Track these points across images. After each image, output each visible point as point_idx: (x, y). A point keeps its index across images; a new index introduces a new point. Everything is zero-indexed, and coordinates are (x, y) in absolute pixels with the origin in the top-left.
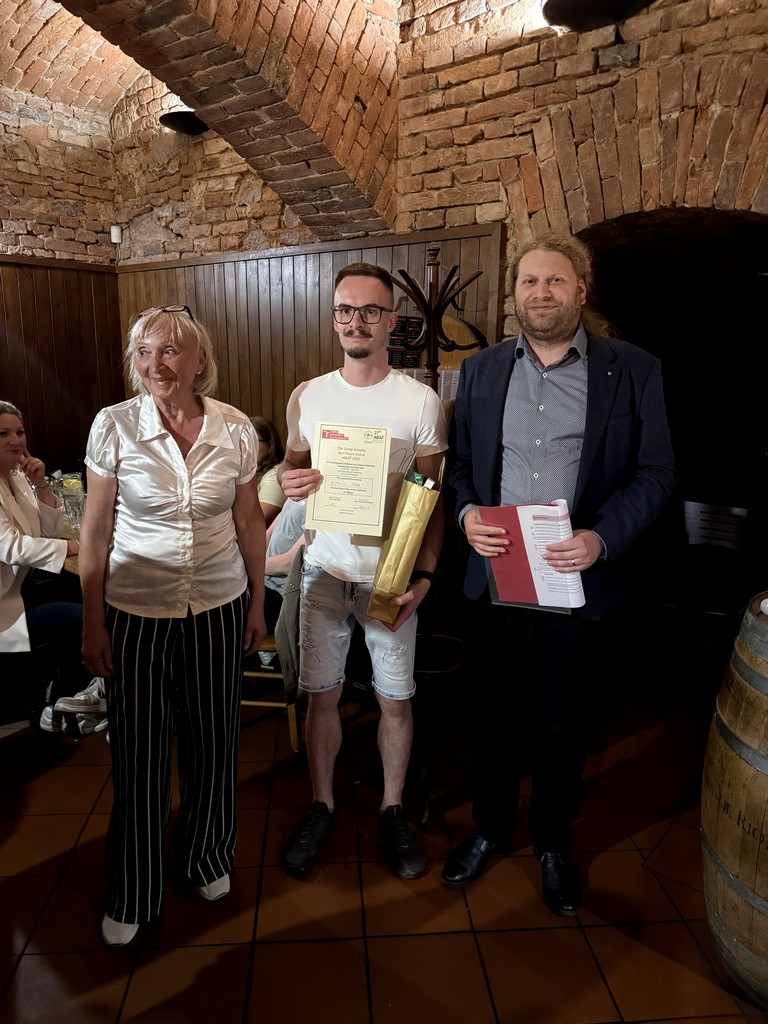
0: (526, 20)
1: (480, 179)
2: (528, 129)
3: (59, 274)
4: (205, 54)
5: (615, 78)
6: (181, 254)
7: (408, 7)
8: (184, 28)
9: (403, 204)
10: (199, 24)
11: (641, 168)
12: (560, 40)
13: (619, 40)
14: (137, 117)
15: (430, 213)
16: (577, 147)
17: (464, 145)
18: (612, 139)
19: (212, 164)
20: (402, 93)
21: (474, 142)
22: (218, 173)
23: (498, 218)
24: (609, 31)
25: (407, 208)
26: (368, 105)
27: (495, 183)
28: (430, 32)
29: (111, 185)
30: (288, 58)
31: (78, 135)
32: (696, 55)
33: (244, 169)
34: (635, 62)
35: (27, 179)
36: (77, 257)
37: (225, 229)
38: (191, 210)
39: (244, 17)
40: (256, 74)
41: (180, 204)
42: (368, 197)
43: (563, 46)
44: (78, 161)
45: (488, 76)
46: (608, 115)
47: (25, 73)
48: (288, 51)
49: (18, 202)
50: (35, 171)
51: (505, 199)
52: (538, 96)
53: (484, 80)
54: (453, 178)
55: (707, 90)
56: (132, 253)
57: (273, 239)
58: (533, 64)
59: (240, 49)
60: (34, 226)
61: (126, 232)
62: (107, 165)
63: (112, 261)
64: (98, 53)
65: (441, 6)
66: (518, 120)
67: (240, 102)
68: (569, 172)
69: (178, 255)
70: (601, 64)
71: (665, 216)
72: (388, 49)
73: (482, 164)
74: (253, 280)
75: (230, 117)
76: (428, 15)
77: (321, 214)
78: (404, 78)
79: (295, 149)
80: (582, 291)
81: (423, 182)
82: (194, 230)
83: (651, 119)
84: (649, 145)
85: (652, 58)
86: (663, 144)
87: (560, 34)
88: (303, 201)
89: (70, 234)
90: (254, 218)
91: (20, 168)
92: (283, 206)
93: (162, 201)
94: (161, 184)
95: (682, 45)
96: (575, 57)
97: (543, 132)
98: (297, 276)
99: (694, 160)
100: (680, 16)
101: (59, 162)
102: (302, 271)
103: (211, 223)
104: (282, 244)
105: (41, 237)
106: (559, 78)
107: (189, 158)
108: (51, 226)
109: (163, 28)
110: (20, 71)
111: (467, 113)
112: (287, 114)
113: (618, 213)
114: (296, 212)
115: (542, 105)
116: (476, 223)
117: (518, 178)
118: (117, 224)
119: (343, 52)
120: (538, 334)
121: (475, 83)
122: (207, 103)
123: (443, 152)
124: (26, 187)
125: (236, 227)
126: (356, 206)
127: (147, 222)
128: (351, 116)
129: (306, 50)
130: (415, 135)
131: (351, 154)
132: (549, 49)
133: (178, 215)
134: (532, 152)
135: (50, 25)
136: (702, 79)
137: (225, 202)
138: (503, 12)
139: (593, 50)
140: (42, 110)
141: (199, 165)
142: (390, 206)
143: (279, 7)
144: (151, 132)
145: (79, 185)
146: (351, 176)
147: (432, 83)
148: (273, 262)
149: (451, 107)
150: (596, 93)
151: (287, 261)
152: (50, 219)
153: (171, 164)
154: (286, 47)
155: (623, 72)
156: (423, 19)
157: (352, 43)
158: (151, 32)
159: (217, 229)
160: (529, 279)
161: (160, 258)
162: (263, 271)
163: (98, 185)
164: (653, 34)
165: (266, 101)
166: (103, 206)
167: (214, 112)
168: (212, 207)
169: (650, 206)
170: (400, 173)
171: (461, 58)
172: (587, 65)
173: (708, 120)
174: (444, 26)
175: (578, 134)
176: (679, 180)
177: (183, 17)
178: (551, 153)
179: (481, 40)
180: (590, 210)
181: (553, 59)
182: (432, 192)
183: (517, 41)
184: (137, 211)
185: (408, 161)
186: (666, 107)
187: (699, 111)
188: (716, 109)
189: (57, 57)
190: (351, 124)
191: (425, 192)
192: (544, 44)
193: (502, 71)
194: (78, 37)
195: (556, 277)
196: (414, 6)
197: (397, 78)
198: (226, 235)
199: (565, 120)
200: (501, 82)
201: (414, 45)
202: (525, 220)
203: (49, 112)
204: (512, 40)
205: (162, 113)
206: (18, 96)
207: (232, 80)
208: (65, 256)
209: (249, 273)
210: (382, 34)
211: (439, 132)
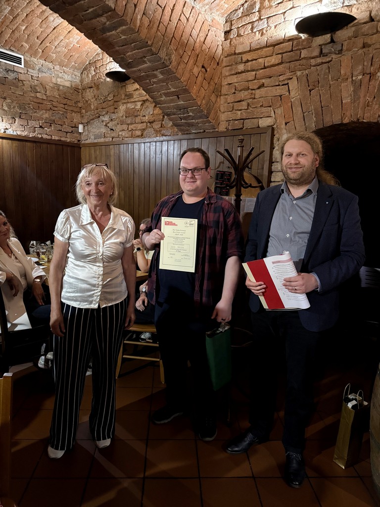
0: (286, 31)
1: (262, 106)
2: (286, 82)
3: (54, 146)
4: (133, 45)
5: (330, 59)
6: (113, 138)
7: (229, 24)
8: (123, 32)
9: (223, 117)
10: (132, 31)
11: (342, 102)
12: (303, 41)
13: (332, 41)
14: (94, 73)
15: (236, 122)
16: (310, 91)
17: (254, 89)
18: (328, 88)
19: (130, 96)
20: (224, 64)
21: (259, 88)
22: (132, 100)
23: (270, 125)
24: (328, 37)
25: (224, 119)
26: (208, 70)
27: (269, 108)
28: (239, 35)
29: (80, 105)
30: (172, 47)
31: (65, 81)
32: (370, 49)
33: (145, 99)
34: (340, 51)
35: (41, 101)
36: (63, 139)
37: (135, 127)
38: (118, 117)
39: (152, 28)
40: (156, 54)
41: (113, 114)
42: (206, 114)
43: (305, 43)
44: (65, 93)
45: (267, 57)
46: (326, 76)
47: (43, 51)
48: (172, 44)
49: (36, 112)
50: (45, 98)
51: (274, 116)
52: (291, 67)
53: (265, 59)
54: (248, 105)
55: (376, 65)
56: (88, 138)
57: (158, 132)
58: (290, 52)
59: (149, 43)
60: (43, 123)
61: (86, 128)
62: (78, 95)
63: (79, 141)
64: (78, 43)
65: (245, 23)
66: (281, 78)
67: (148, 67)
68: (306, 103)
69: (111, 139)
70: (323, 52)
71: (353, 126)
72: (218, 43)
73: (263, 99)
74: (147, 152)
75: (142, 74)
76: (238, 28)
77: (183, 121)
78: (226, 57)
79: (173, 90)
80: (317, 160)
81: (233, 107)
82: (119, 127)
83: (347, 79)
84: (346, 92)
85: (348, 50)
86: (354, 91)
87: (303, 38)
88: (174, 115)
89: (59, 127)
90: (149, 122)
91: (38, 96)
92: (164, 117)
93: (104, 113)
94: (104, 105)
95: (364, 44)
96: (310, 49)
97: (293, 84)
98: (169, 151)
99: (369, 99)
100: (363, 31)
101: (56, 94)
102: (172, 148)
103: (128, 124)
104: (163, 135)
105: (46, 129)
106: (302, 58)
107: (118, 93)
108: (51, 124)
109: (113, 32)
110: (41, 51)
111: (256, 74)
112: (170, 73)
113: (330, 124)
114: (170, 120)
115: (293, 71)
116: (259, 127)
117: (280, 106)
118: (82, 123)
119: (197, 45)
120: (292, 181)
121: (260, 60)
122: (132, 67)
123: (243, 93)
124: (40, 105)
125: (140, 126)
126: (201, 117)
127: (96, 122)
128: (200, 75)
129: (180, 43)
130: (230, 84)
131: (199, 92)
132: (298, 45)
133: (112, 120)
134: (288, 94)
135: (56, 30)
136: (374, 60)
137: (135, 114)
138: (275, 27)
139: (319, 45)
140: (49, 69)
141: (123, 96)
142: (217, 118)
143: (168, 23)
144: (101, 81)
145: (65, 104)
146: (199, 103)
147: (239, 60)
148: (158, 144)
149: (248, 71)
150: (320, 66)
151: (165, 144)
152: (51, 120)
153: (109, 96)
154: (171, 42)
155: (334, 56)
156: (236, 29)
157: (202, 40)
158: (108, 34)
159: (131, 127)
160: (288, 154)
161: (102, 140)
162: (153, 148)
163: (74, 105)
164: (350, 38)
165: (160, 67)
166: (76, 115)
167: (135, 71)
168: (129, 117)
169: (346, 121)
170: (222, 102)
171: (254, 48)
172: (316, 53)
173: (376, 80)
174: (246, 33)
175: (310, 85)
176: (361, 109)
177: (124, 27)
178: (297, 94)
179: (265, 39)
180: (316, 122)
181: (300, 49)
182: (237, 112)
183: (282, 41)
184: (92, 117)
185: (226, 97)
186: (355, 73)
187: (372, 76)
189: (58, 44)
190: (200, 79)
191: (234, 111)
192: (295, 42)
193: (274, 54)
194: (69, 35)
195: (302, 153)
196: (231, 23)
197: (222, 57)
198: (135, 130)
199: (305, 78)
200: (273, 60)
201: (231, 41)
202: (283, 126)
203: (53, 70)
204: (280, 40)
205: (107, 72)
206: (38, 62)
207: (145, 57)
208: (57, 138)
209: (146, 149)
210: (216, 36)
211: (242, 83)
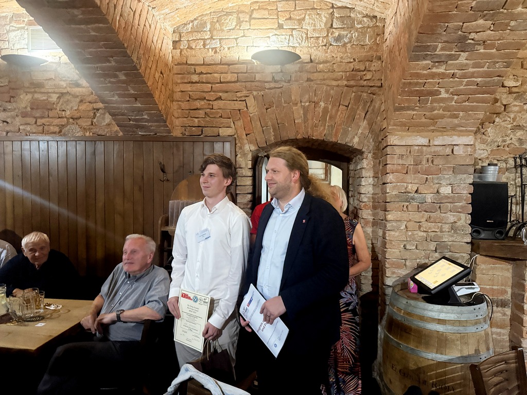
0: (240, 54)
1: (221, 117)
2: (243, 99)
4: (102, 43)
5: (282, 86)
7: (177, 35)
8: (97, 29)
9: (177, 122)
10: (110, 30)
11: (295, 122)
12: (257, 66)
13: (282, 71)
15: (194, 129)
16: (267, 110)
17: (211, 100)
18: (282, 109)
19: (38, 85)
20: (176, 72)
21: (215, 100)
22: (42, 90)
23: (231, 134)
24: (278, 68)
25: (179, 124)
26: (164, 75)
27: (228, 119)
28: (190, 48)
30: (141, 51)
32: (313, 83)
33: (64, 91)
34: (289, 81)
37: (48, 122)
38: (18, 108)
39: (127, 30)
40: (129, 57)
43: (258, 69)
45: (222, 73)
46: (279, 99)
51: (233, 127)
52: (248, 86)
53: (219, 74)
54: (206, 114)
55: (318, 97)
57: (86, 130)
58: (245, 73)
65: (196, 38)
66: (239, 94)
68: (264, 119)
69: (5, 133)
70: (275, 79)
72: (169, 51)
73: (221, 110)
76: (189, 40)
78: (176, 65)
79: (132, 92)
81: (188, 114)
82: (20, 120)
83: (297, 104)
84: (298, 114)
85: (296, 81)
86: (303, 114)
87: (256, 63)
88: (123, 115)
90: (72, 118)
95: (307, 78)
96: (264, 74)
97: (250, 101)
99: (316, 121)
100: (306, 68)
103: (36, 118)
104: (94, 134)
106: (257, 81)
111: (212, 87)
112: (137, 77)
113: (287, 138)
114: (115, 120)
115: (250, 90)
116: (219, 135)
117: (240, 119)
119: (157, 51)
121: (216, 75)
122: (87, 63)
123: (199, 102)
126: (157, 121)
128: (160, 80)
129: (146, 48)
130: (182, 91)
131: (160, 98)
132: (251, 69)
133: (6, 110)
134: (246, 109)
136: (316, 92)
137: (49, 107)
138: (229, 49)
139: (271, 73)
141: (26, 84)
142: (172, 123)
146: (160, 108)
147: (192, 70)
148: (88, 143)
149: (203, 83)
150: (274, 90)
151: (100, 144)
154: (140, 46)
155: (285, 84)
156: (186, 41)
157: (159, 46)
159: (40, 121)
164: (297, 72)
165: (128, 69)
168: (37, 109)
169: (299, 137)
170: (175, 108)
171: (208, 63)
172: (269, 78)
173: (319, 108)
174: (198, 47)
175: (266, 105)
176: (311, 128)
177: (101, 25)
178: (255, 111)
179: (218, 58)
180: (274, 136)
181: (254, 73)
182: (194, 119)
183: (236, 62)
185: (180, 103)
186: (303, 100)
187: (316, 104)
188: (322, 104)
191: (189, 118)
192: (249, 66)
193: (230, 73)
196: (180, 35)
197: (172, 64)
198: (48, 125)
199: (260, 98)
200: (229, 77)
201: (181, 51)
202: (244, 137)
207: (112, 57)
209: (69, 148)
210: (167, 44)
211: (197, 93)
